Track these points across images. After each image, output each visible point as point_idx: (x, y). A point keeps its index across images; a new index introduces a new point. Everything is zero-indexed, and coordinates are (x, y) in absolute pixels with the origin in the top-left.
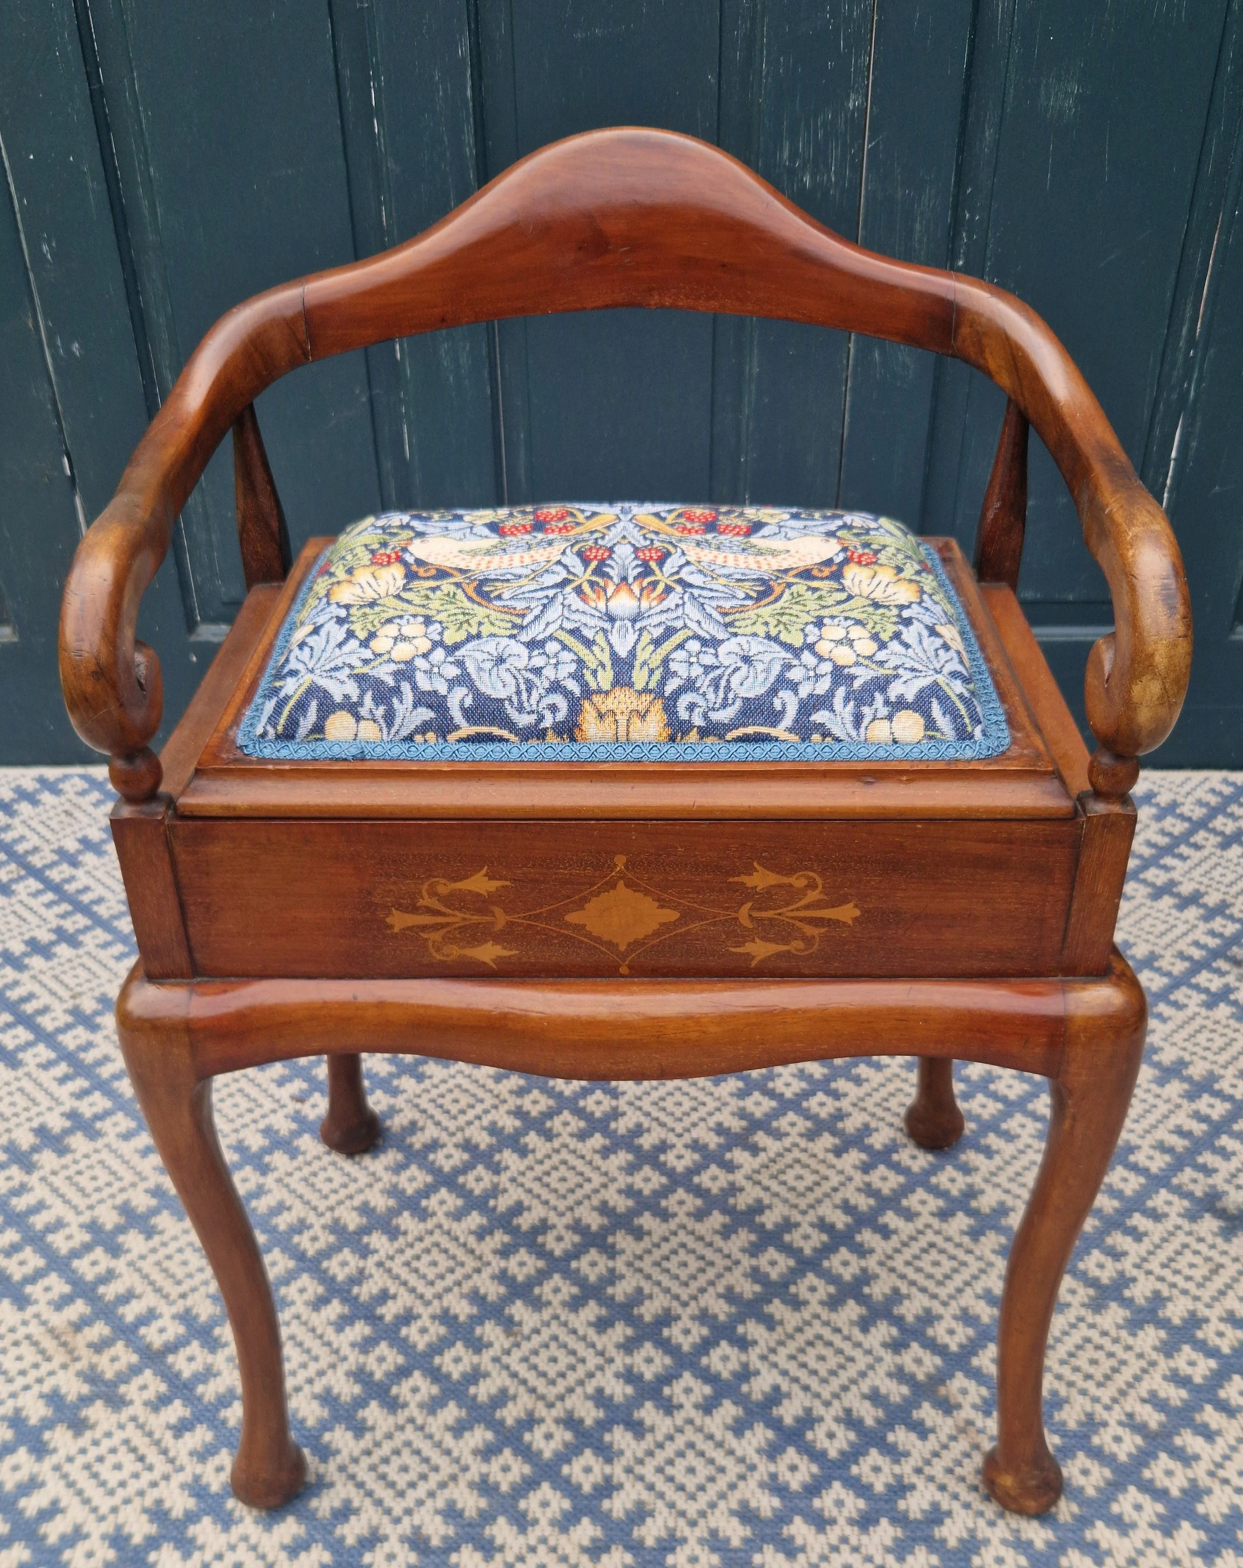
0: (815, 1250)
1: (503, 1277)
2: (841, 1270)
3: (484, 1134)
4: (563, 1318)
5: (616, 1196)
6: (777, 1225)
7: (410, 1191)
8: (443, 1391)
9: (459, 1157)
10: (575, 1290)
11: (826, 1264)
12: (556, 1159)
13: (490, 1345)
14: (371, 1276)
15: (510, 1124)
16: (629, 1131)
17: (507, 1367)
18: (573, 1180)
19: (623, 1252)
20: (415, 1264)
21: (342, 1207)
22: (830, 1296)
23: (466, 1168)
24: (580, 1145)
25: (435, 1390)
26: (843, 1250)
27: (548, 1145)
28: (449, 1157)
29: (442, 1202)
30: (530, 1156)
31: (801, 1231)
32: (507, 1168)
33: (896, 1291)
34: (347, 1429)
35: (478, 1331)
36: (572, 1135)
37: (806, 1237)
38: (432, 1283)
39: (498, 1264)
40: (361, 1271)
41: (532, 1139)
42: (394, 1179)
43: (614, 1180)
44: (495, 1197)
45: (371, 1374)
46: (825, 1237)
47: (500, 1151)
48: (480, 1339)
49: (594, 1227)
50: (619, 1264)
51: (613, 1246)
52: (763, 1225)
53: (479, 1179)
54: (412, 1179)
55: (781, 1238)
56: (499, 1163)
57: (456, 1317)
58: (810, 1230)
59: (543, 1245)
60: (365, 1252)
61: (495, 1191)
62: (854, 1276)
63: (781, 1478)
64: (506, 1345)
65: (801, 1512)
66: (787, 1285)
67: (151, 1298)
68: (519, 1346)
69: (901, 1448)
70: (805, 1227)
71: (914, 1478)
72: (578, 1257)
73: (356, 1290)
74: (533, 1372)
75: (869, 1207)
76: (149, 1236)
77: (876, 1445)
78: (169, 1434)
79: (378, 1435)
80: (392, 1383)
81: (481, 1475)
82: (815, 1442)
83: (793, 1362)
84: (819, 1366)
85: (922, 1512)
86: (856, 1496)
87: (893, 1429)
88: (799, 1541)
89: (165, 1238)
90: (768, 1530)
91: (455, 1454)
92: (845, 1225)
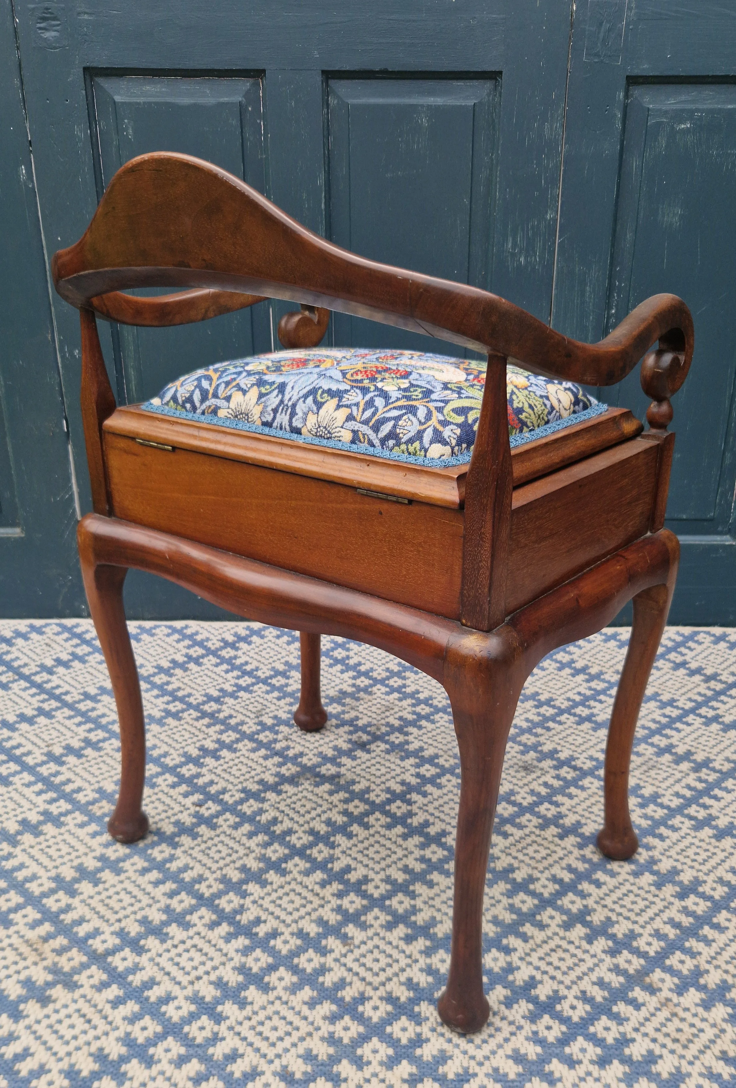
0: (551, 894)
1: (339, 910)
2: (570, 906)
3: (323, 825)
4: (381, 935)
5: (414, 862)
6: (524, 879)
7: (274, 859)
8: (300, 979)
9: (307, 839)
10: (389, 918)
11: (559, 902)
12: (372, 840)
13: (332, 951)
14: (249, 909)
15: (340, 820)
16: (420, 824)
17: (345, 965)
18: (384, 853)
19: (420, 895)
20: (278, 902)
21: (228, 868)
22: (564, 922)
23: (311, 845)
24: (387, 832)
25: (295, 979)
26: (570, 894)
27: (366, 832)
28: (300, 838)
29: (296, 865)
30: (355, 838)
31: (541, 883)
32: (339, 845)
33: (609, 919)
34: (233, 1003)
35: (324, 942)
36: (382, 826)
37: (544, 887)
38: (291, 914)
39: (335, 902)
40: (242, 906)
41: (355, 828)
42: (263, 851)
43: (412, 853)
44: (333, 863)
45: (250, 969)
46: (557, 887)
47: (334, 836)
48: (325, 947)
49: (400, 881)
50: (419, 903)
51: (414, 892)
52: (514, 879)
53: (320, 852)
54: (275, 851)
55: (527, 887)
56: (334, 842)
57: (308, 934)
58: (547, 883)
59: (366, 891)
60: (244, 895)
61: (332, 859)
62: (579, 910)
63: (541, 1035)
64: (344, 951)
65: (557, 1056)
66: (534, 915)
67: (96, 923)
68: (352, 951)
69: (623, 1015)
70: (543, 881)
71: (634, 1035)
72: (389, 898)
73: (238, 917)
74: (363, 968)
75: (586, 869)
76: (96, 885)
77: (605, 1014)
78: (108, 1006)
79: (256, 1008)
80: (265, 975)
81: (329, 1033)
82: (562, 1011)
83: (543, 962)
84: (561, 964)
85: (642, 1056)
86: (595, 1045)
87: (616, 1004)
88: (557, 1075)
89: (107, 885)
90: (534, 1068)
91: (310, 1019)
92: (571, 879)
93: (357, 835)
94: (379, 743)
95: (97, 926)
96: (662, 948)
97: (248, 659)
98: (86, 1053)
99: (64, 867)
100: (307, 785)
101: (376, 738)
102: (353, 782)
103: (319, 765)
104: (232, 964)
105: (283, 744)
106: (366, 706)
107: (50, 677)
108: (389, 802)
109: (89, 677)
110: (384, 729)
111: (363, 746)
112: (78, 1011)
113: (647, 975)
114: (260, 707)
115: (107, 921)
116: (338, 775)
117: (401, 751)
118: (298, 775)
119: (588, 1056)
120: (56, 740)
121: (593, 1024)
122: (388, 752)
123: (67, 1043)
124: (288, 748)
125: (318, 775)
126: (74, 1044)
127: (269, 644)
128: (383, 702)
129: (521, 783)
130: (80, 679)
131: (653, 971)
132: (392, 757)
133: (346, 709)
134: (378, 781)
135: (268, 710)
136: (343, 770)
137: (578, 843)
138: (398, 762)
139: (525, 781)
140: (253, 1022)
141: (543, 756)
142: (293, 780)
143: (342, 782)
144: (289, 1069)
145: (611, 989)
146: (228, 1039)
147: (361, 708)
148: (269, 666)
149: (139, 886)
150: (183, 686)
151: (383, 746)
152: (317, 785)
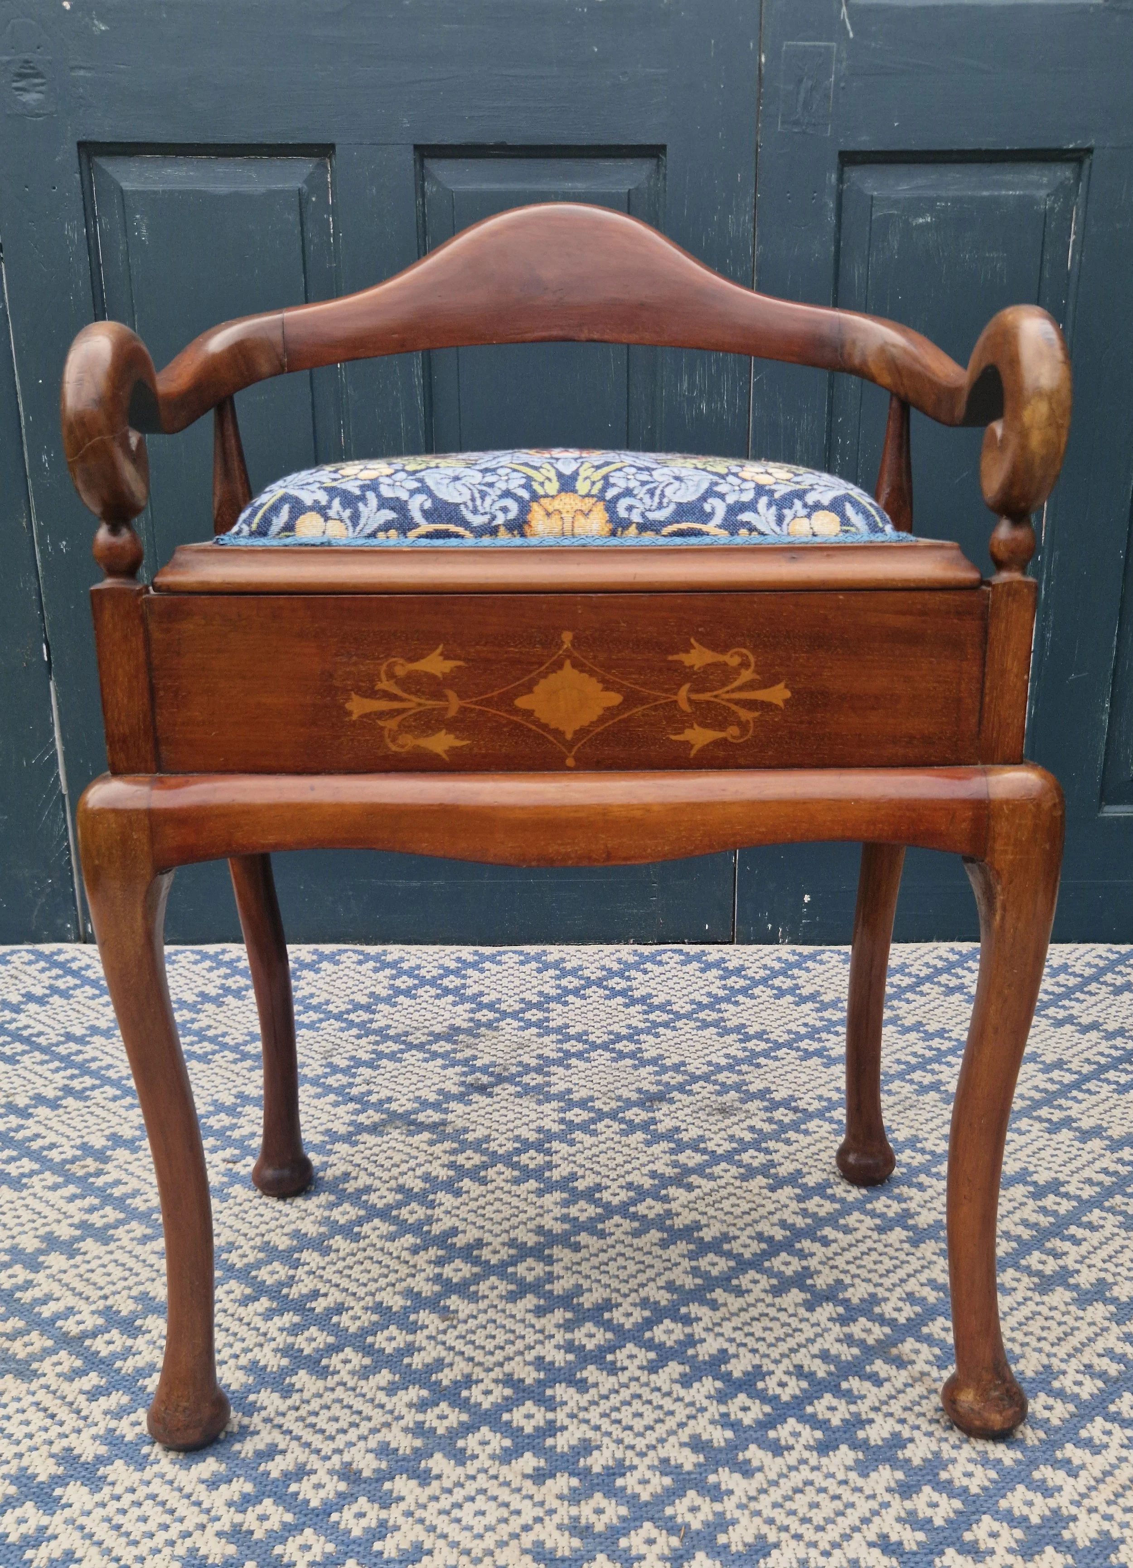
0: (754, 1255)
1: (437, 1279)
2: (782, 1268)
3: (418, 1181)
4: (500, 1307)
5: (552, 1222)
6: (715, 1238)
7: (342, 1222)
8: (375, 1361)
9: (393, 1198)
10: (513, 1287)
11: (767, 1264)
12: (490, 1197)
13: (424, 1327)
14: (302, 1281)
15: (444, 1174)
16: (563, 1177)
17: (443, 1343)
18: (508, 1211)
19: (560, 1260)
20: (347, 1272)
21: (272, 1234)
22: (773, 1286)
23: (400, 1205)
24: (514, 1188)
25: (367, 1361)
26: (784, 1254)
27: (483, 1188)
28: (382, 1197)
29: (375, 1229)
30: (465, 1196)
31: (740, 1241)
32: (441, 1204)
33: (839, 1282)
34: (274, 1391)
35: (413, 1317)
36: (506, 1181)
37: (745, 1246)
38: (365, 1285)
39: (432, 1270)
40: (292, 1278)
41: (466, 1184)
42: (327, 1213)
43: (549, 1211)
44: (430, 1225)
45: (301, 1351)
46: (764, 1246)
47: (435, 1193)
48: (415, 1323)
49: (531, 1244)
50: (557, 1269)
51: (550, 1256)
52: (701, 1239)
53: (412, 1212)
54: (344, 1213)
55: (720, 1247)
56: (434, 1201)
57: (389, 1308)
58: (749, 1241)
59: (479, 1257)
60: (296, 1264)
61: (429, 1220)
62: (795, 1272)
63: (733, 1417)
64: (442, 1327)
65: (756, 1441)
66: (729, 1279)
67: (70, 1300)
68: (455, 1327)
69: (856, 1393)
70: (744, 1239)
71: (872, 1415)
72: (514, 1264)
73: (285, 1291)
74: (470, 1346)
75: (807, 1225)
76: (71, 1256)
77: (831, 1391)
78: (82, 1398)
79: (306, 1395)
80: (322, 1357)
81: (416, 1423)
82: (766, 1389)
83: (739, 1332)
84: (766, 1335)
85: (883, 1439)
86: (813, 1428)
87: (847, 1379)
88: (755, 1463)
89: (88, 1257)
90: (722, 1456)
91: (389, 1407)
92: (785, 1237)
93: (468, 1192)
94: (506, 1085)
95: (70, 1305)
96: (916, 1314)
97: (313, 990)
98: (45, 1454)
99: (23, 1236)
100: (395, 1134)
101: (500, 1079)
102: (466, 1130)
103: (416, 1112)
104: (273, 1345)
105: (364, 1088)
106: (488, 1043)
107: (15, 1016)
108: (518, 1152)
109: (74, 1015)
110: (514, 1070)
111: (482, 1089)
112: (38, 1404)
113: (895, 1345)
114: (329, 1046)
115: (87, 1299)
116: (444, 1123)
117: (539, 1093)
118: (384, 1123)
119: (802, 1441)
120: (19, 1090)
121: (811, 1404)
122: (519, 1095)
123: (18, 1443)
124: (370, 1093)
125: (413, 1123)
126: (27, 1442)
127: (347, 971)
128: (515, 1039)
129: (714, 1128)
130: (60, 1017)
131: (903, 1341)
132: (525, 1101)
133: (459, 1047)
134: (503, 1128)
135: (341, 1050)
136: (450, 1117)
137: (797, 1195)
138: (533, 1105)
139: (721, 1125)
140: (303, 1412)
141: (752, 1097)
142: (375, 1129)
143: (449, 1129)
144: (354, 1466)
145: (840, 1362)
146: (264, 1433)
147: (481, 1046)
148: (346, 999)
149: (137, 1257)
150: (215, 1024)
151: (512, 1089)
152: (410, 1134)
